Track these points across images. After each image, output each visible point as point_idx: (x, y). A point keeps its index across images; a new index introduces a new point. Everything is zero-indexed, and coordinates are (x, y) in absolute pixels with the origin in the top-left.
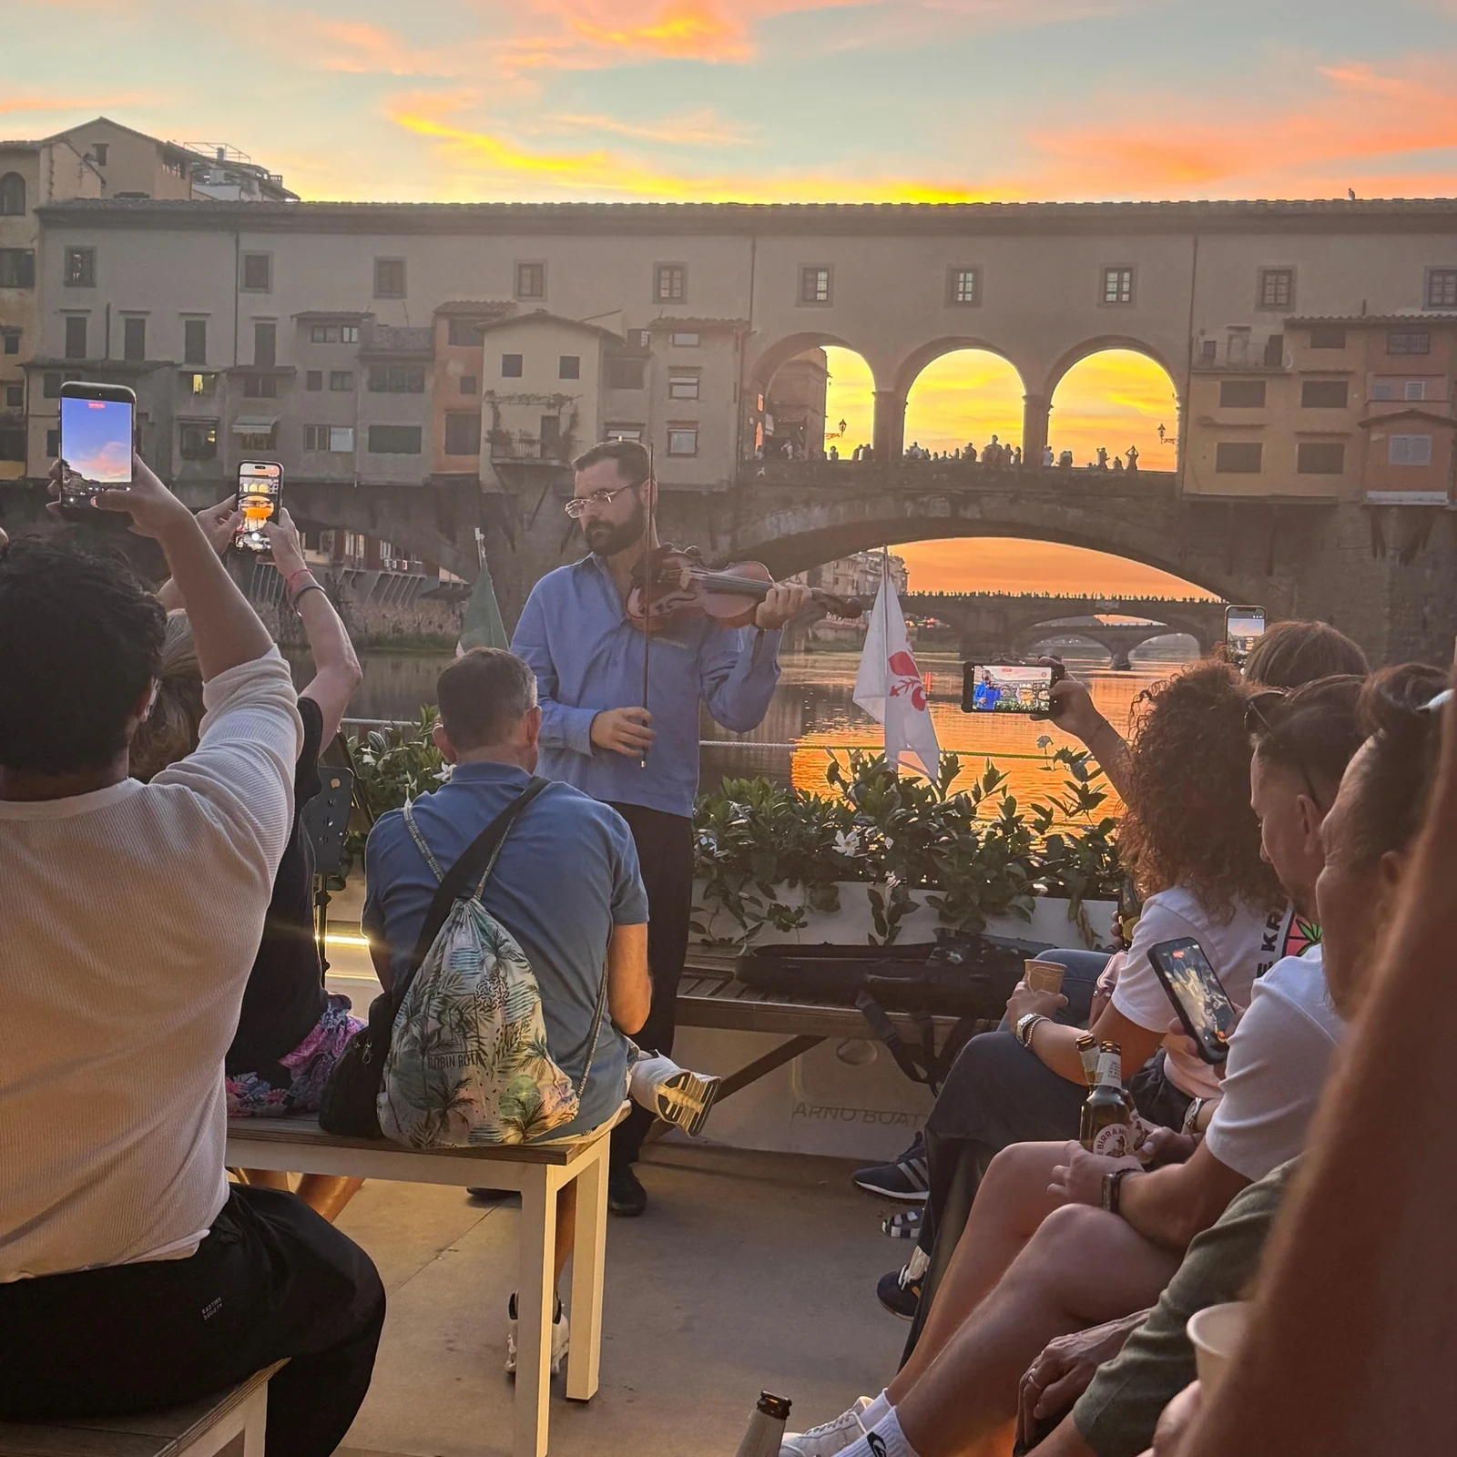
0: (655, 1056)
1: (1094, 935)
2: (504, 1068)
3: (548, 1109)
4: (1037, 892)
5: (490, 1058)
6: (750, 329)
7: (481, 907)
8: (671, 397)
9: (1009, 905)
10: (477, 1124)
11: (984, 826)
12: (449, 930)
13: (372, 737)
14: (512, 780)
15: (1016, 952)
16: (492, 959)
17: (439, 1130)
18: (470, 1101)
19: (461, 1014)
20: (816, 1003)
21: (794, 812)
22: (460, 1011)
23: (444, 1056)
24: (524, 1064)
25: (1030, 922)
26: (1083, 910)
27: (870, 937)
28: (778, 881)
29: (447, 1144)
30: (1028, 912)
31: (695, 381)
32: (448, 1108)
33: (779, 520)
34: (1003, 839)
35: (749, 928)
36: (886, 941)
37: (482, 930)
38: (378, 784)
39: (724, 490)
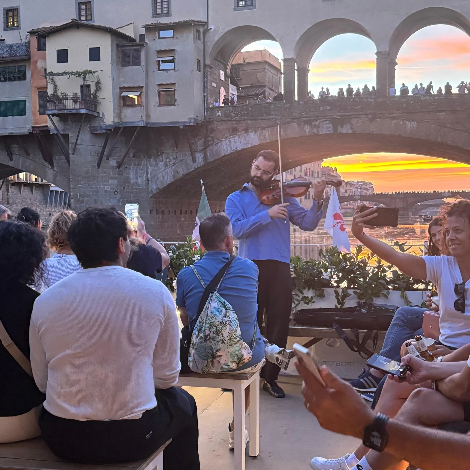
0: (272, 345)
1: (410, 302)
2: (231, 344)
3: (245, 357)
4: (389, 289)
5: (227, 340)
6: (208, 27)
7: (218, 295)
8: (159, 70)
9: (381, 293)
10: (223, 363)
11: (371, 268)
12: (209, 303)
13: (172, 247)
14: (226, 256)
15: (384, 308)
16: (224, 310)
17: (211, 367)
18: (221, 356)
19: (217, 328)
20: (319, 327)
21: (308, 266)
22: (216, 327)
23: (212, 342)
24: (237, 343)
25: (388, 299)
26: (406, 294)
27: (335, 305)
28: (304, 288)
29: (213, 371)
30: (388, 295)
31: (171, 58)
32: (214, 359)
33: (230, 142)
34: (377, 272)
35: (296, 304)
36: (341, 307)
37: (220, 302)
38: (175, 262)
39: (192, 124)
